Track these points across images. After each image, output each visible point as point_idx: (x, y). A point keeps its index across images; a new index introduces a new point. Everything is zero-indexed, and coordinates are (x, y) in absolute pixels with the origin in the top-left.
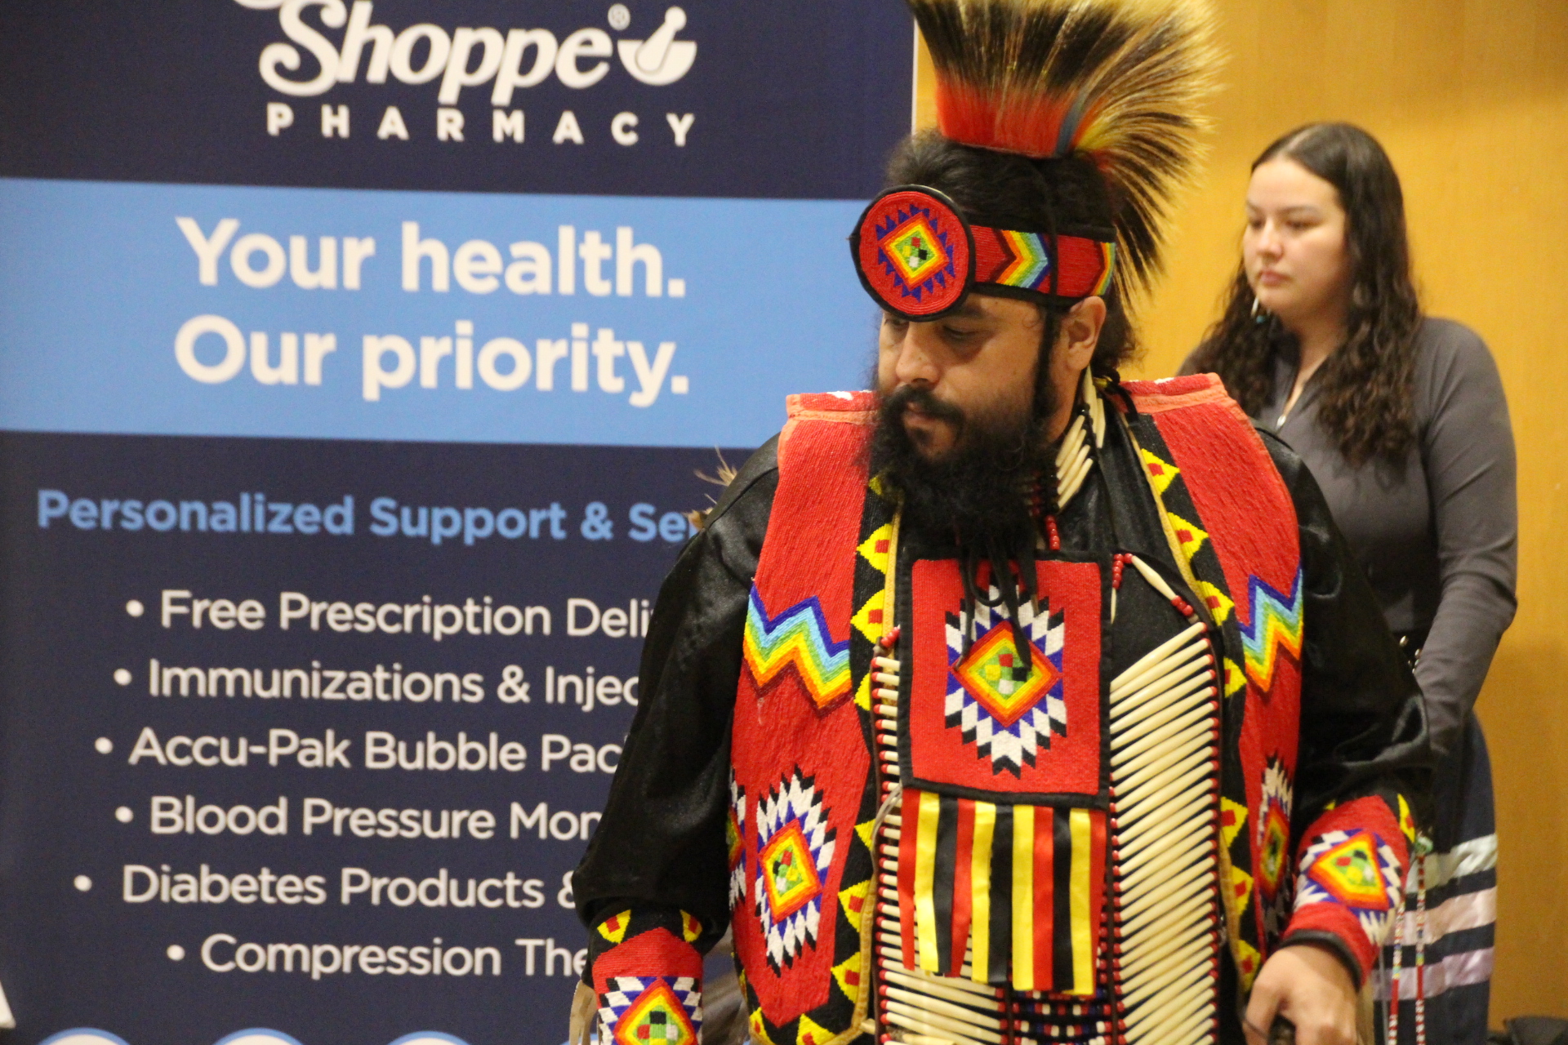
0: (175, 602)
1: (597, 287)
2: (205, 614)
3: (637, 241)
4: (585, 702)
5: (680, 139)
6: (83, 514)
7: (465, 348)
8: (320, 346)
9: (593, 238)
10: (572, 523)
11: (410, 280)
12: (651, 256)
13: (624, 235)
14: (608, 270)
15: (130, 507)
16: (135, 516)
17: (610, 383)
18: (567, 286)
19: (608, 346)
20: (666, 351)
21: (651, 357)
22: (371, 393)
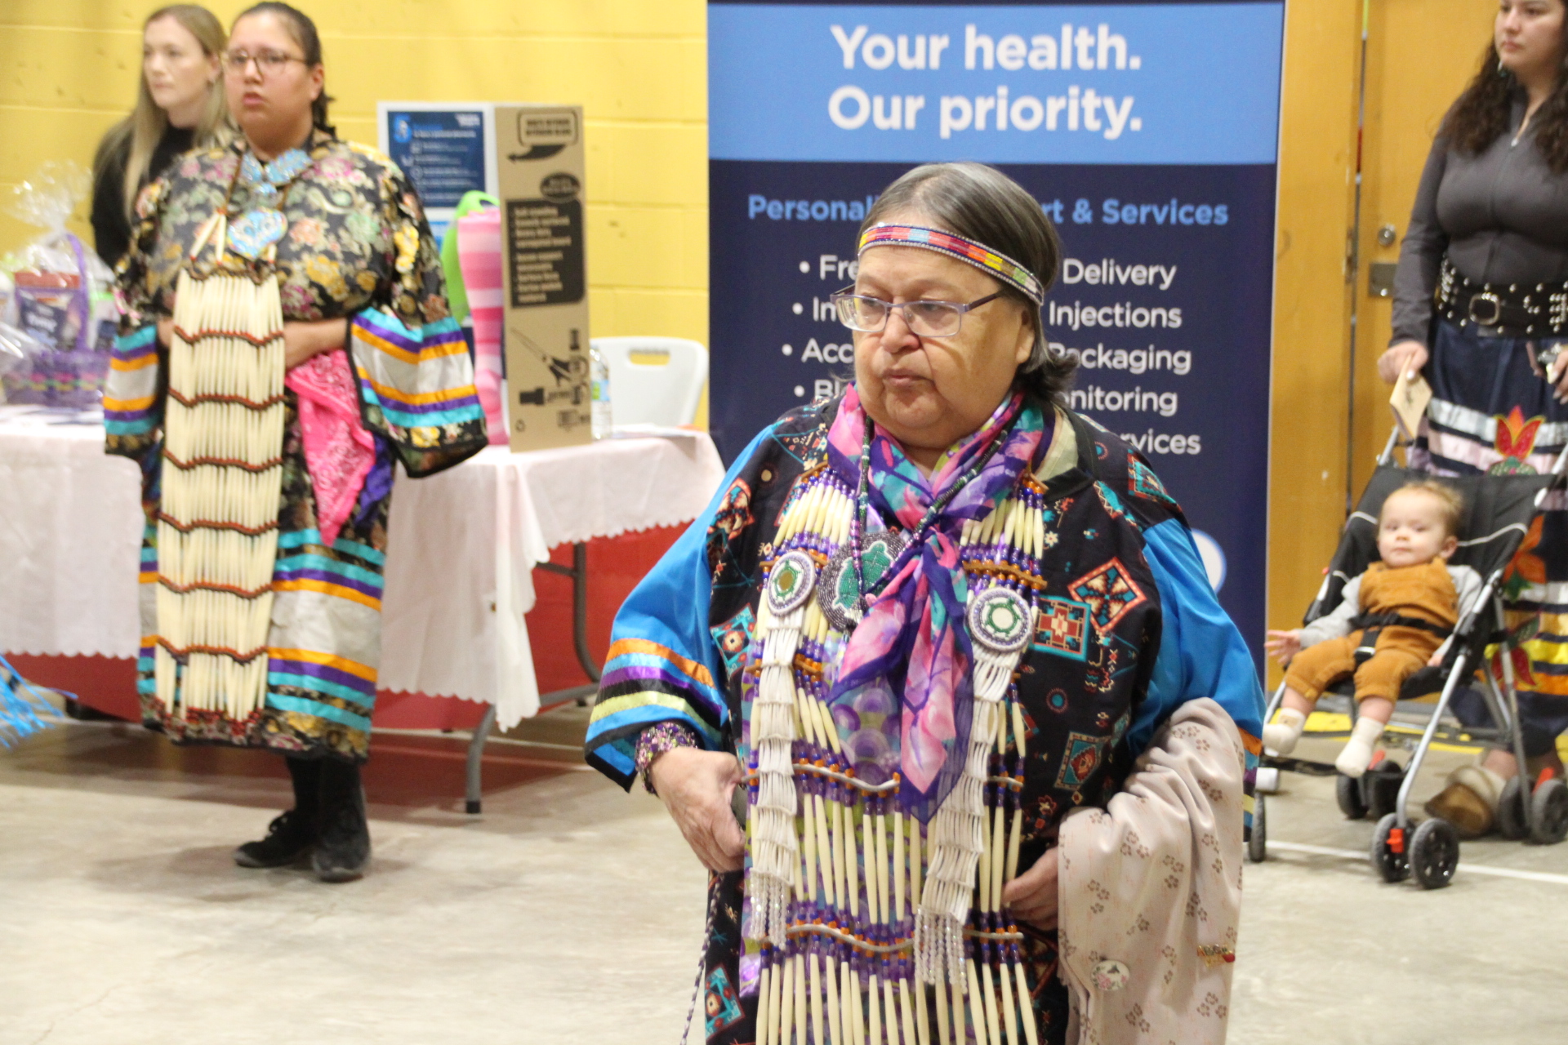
0: (828, 263)
1: (1085, 63)
2: (846, 271)
3: (1111, 32)
4: (1074, 323)
6: (775, 210)
7: (1002, 105)
8: (915, 104)
9: (1083, 33)
10: (1067, 212)
11: (970, 62)
12: (1120, 43)
13: (1103, 30)
14: (1093, 52)
15: (802, 206)
16: (804, 210)
17: (1092, 124)
18: (1066, 63)
19: (1091, 101)
20: (1128, 103)
21: (1118, 106)
22: (945, 133)
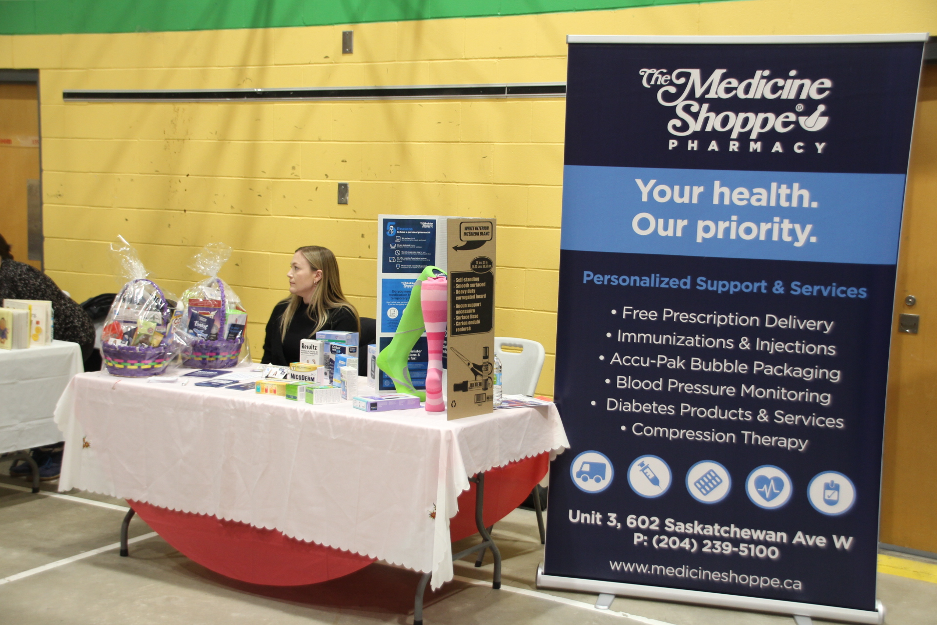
0: (627, 310)
1: (784, 204)
2: (638, 314)
3: (801, 188)
4: (770, 351)
5: (820, 151)
6: (598, 279)
7: (734, 225)
8: (682, 223)
9: (784, 187)
10: (769, 287)
11: (716, 201)
12: (806, 193)
13: (796, 186)
14: (789, 198)
15: (614, 277)
16: (615, 280)
17: (787, 238)
18: (773, 203)
19: (787, 225)
20: (809, 227)
21: (803, 229)
22: (699, 240)
